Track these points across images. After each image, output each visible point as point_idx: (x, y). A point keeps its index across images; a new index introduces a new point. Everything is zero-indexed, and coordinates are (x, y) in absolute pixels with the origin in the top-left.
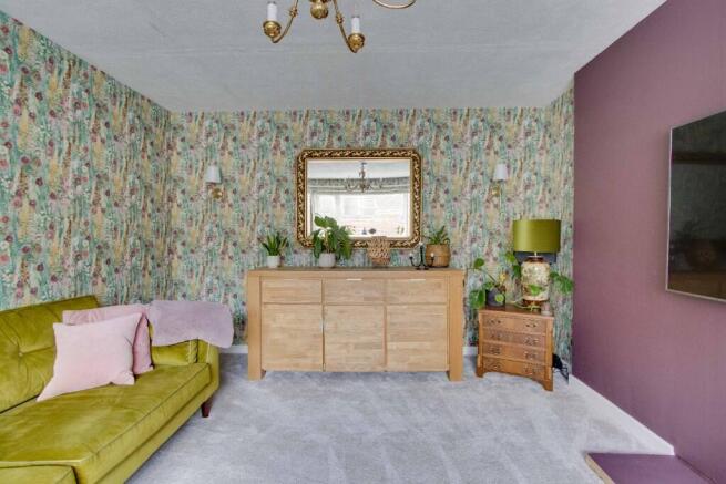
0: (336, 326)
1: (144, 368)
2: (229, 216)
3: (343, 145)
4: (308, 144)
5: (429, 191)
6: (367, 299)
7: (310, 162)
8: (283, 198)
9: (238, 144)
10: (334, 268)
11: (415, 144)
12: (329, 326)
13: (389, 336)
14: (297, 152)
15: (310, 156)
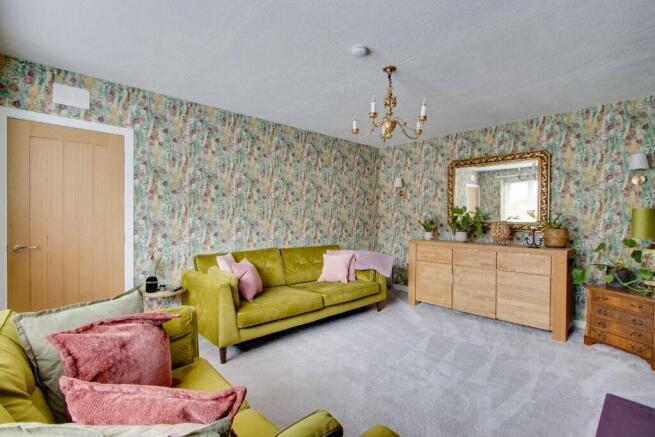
0: (461, 280)
1: (352, 278)
2: (408, 206)
3: (482, 154)
4: (457, 157)
5: (558, 185)
6: (482, 264)
7: (457, 170)
8: (440, 194)
9: (414, 162)
10: (466, 242)
11: (545, 145)
12: (456, 279)
13: (499, 294)
14: (449, 162)
15: (457, 165)
